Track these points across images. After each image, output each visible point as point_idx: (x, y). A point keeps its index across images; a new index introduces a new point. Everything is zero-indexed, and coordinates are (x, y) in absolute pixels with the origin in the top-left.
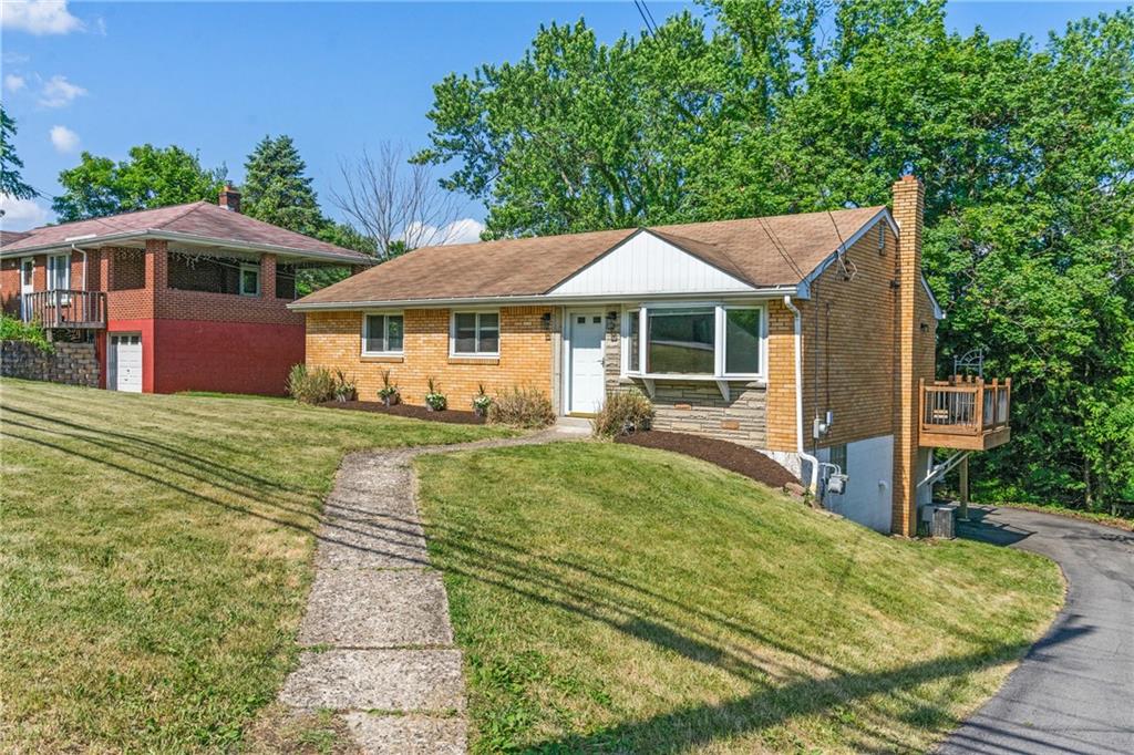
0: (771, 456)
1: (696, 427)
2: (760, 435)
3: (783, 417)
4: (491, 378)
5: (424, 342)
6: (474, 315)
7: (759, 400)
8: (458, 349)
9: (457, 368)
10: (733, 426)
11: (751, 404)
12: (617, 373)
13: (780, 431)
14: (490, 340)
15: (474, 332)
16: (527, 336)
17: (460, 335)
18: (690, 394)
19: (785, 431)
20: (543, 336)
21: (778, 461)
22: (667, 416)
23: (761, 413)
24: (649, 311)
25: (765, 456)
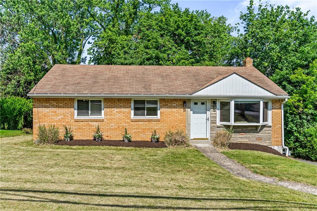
0: (273, 148)
1: (247, 140)
2: (269, 141)
3: (277, 135)
4: (155, 126)
5: (117, 112)
6: (145, 100)
7: (269, 130)
8: (135, 115)
9: (137, 123)
10: (260, 139)
11: (266, 132)
12: (216, 123)
13: (276, 140)
14: (153, 112)
15: (145, 107)
16: (174, 110)
17: (136, 109)
18: (244, 129)
19: (277, 140)
20: (182, 110)
21: (275, 149)
22: (236, 137)
23: (270, 134)
24: (235, 101)
25: (271, 148)
